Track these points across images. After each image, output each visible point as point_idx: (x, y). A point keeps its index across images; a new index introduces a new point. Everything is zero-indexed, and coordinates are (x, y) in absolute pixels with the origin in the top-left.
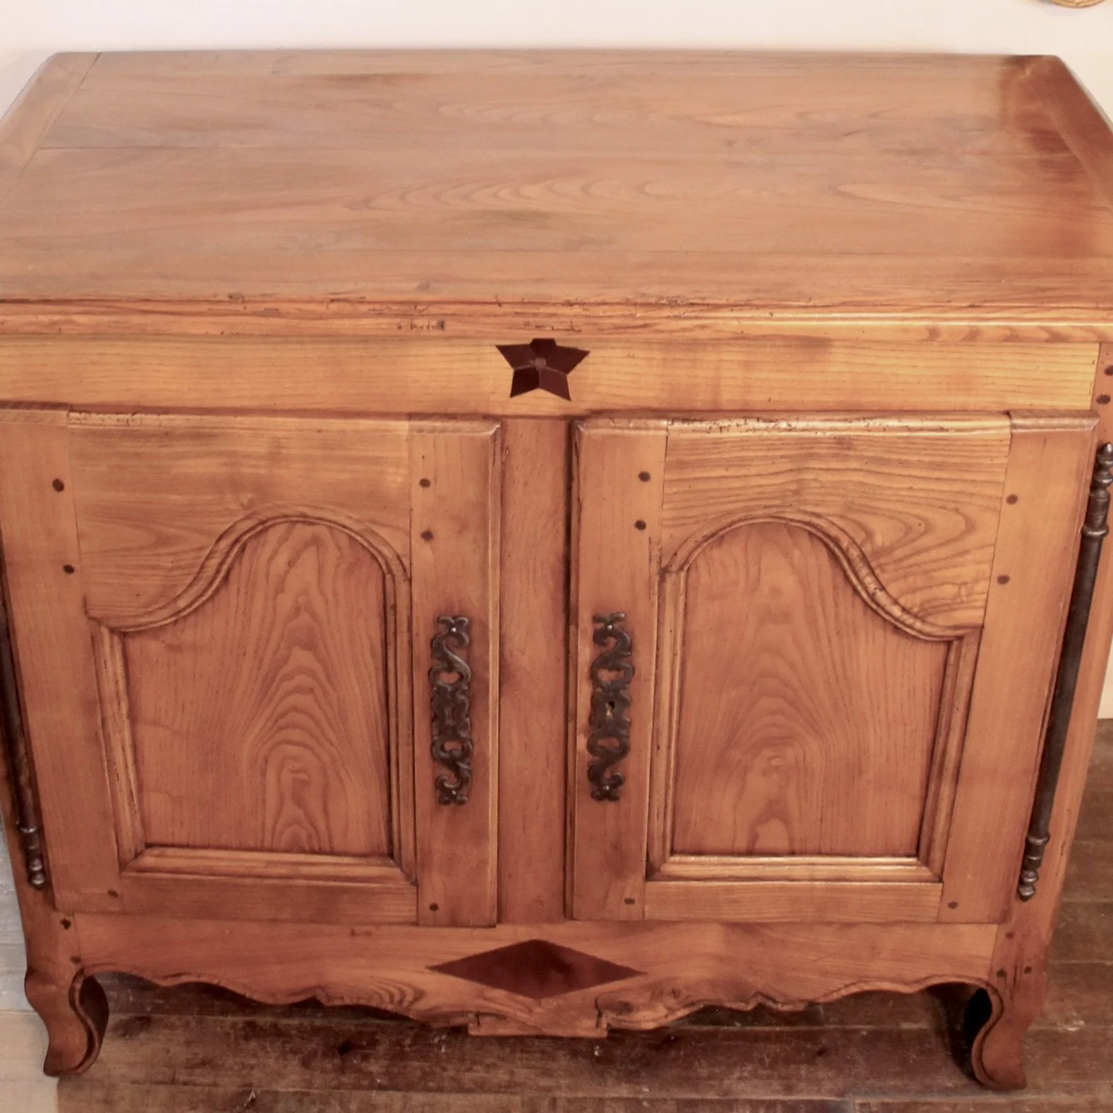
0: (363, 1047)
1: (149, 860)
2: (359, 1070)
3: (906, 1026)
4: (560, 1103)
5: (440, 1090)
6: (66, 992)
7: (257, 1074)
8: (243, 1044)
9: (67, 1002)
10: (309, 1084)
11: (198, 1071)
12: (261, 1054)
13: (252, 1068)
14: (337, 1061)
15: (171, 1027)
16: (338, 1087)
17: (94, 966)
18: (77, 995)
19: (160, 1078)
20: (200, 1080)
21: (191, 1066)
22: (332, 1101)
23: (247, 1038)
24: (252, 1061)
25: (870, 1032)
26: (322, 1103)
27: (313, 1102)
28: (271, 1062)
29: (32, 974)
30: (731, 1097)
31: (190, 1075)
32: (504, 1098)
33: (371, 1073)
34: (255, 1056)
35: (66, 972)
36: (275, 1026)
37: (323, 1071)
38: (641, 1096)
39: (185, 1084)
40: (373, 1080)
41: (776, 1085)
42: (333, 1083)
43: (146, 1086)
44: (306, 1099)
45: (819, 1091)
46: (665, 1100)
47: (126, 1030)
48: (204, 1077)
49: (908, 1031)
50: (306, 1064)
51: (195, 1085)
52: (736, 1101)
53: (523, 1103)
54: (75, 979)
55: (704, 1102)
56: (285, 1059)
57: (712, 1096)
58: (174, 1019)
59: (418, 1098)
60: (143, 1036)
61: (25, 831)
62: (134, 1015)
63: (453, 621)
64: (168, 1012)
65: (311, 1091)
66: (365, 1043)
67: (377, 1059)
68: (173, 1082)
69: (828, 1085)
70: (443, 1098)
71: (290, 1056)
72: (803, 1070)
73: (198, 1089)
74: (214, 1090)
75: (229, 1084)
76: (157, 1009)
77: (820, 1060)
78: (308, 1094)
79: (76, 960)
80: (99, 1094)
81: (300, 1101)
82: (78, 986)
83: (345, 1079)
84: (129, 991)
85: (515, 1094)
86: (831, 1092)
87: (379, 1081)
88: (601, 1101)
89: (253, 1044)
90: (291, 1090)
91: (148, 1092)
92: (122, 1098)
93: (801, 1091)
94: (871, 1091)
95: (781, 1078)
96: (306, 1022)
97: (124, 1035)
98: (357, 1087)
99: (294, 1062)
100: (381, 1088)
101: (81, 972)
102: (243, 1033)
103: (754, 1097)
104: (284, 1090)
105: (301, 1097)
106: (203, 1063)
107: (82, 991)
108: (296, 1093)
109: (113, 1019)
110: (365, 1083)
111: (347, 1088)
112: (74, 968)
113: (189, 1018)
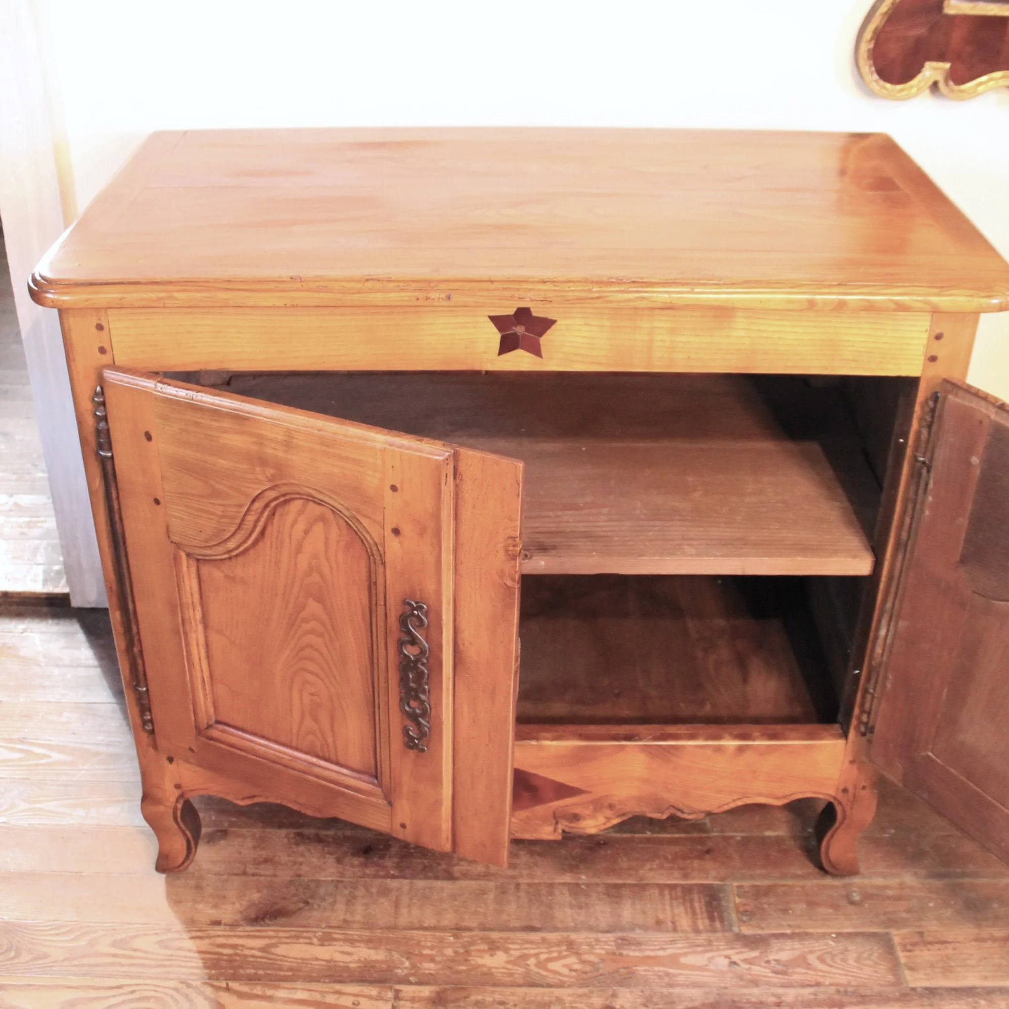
0: (380, 850)
1: (215, 733)
2: (378, 865)
3: (768, 833)
4: (522, 887)
5: (437, 878)
6: (171, 811)
7: (304, 869)
8: (295, 848)
9: (172, 818)
10: (342, 875)
11: (263, 866)
12: (307, 854)
13: (301, 864)
14: (362, 859)
15: (243, 836)
16: (363, 877)
17: (192, 791)
18: (179, 813)
19: (235, 871)
20: (262, 872)
21: (258, 863)
22: (359, 886)
23: (297, 844)
24: (301, 860)
25: (744, 838)
26: (352, 887)
27: (345, 887)
28: (314, 860)
29: (147, 798)
30: (645, 882)
31: (257, 869)
32: (482, 883)
33: (387, 867)
34: (303, 855)
35: (171, 795)
36: (317, 835)
37: (352, 866)
38: (580, 882)
39: (253, 875)
40: (388, 872)
41: (676, 874)
42: (359, 874)
43: (225, 877)
44: (340, 885)
45: (707, 878)
46: (597, 885)
47: (212, 839)
48: (266, 870)
49: (769, 837)
50: (339, 861)
51: (261, 876)
52: (647, 885)
53: (496, 887)
54: (177, 801)
55: (624, 885)
56: (324, 858)
57: (631, 881)
58: (244, 831)
59: (420, 884)
60: (222, 843)
61: (140, 689)
62: (215, 829)
63: (415, 605)
64: (241, 827)
65: (343, 879)
66: (381, 847)
67: (390, 857)
68: (244, 873)
69: (714, 873)
70: (439, 884)
71: (328, 856)
72: (696, 863)
73: (262, 879)
74: (275, 879)
75: (284, 875)
76: (233, 825)
77: (707, 856)
78: (342, 882)
79: (178, 786)
80: (192, 883)
81: (336, 887)
82: (180, 806)
83: (368, 871)
84: (212, 813)
85: (490, 880)
86: (716, 878)
87: (392, 872)
88: (551, 885)
89: (302, 848)
90: (329, 879)
91: (227, 881)
92: (208, 885)
93: (694, 878)
94: (743, 878)
95: (680, 869)
96: (340, 833)
97: (208, 842)
98: (376, 876)
99: (331, 860)
100: (394, 877)
101: (181, 796)
102: (294, 840)
103: (661, 882)
104: (324, 879)
105: (337, 884)
106: (266, 861)
107: (183, 810)
108: (332, 881)
109: (204, 830)
110: (382, 873)
111: (369, 878)
112: (177, 793)
113: (255, 830)
